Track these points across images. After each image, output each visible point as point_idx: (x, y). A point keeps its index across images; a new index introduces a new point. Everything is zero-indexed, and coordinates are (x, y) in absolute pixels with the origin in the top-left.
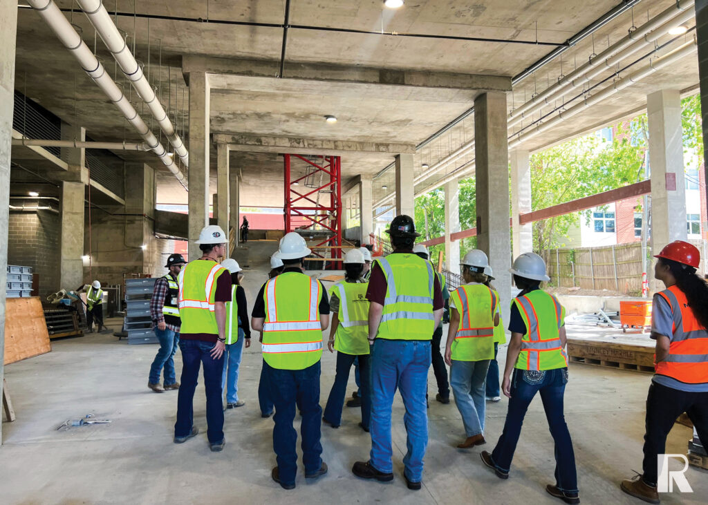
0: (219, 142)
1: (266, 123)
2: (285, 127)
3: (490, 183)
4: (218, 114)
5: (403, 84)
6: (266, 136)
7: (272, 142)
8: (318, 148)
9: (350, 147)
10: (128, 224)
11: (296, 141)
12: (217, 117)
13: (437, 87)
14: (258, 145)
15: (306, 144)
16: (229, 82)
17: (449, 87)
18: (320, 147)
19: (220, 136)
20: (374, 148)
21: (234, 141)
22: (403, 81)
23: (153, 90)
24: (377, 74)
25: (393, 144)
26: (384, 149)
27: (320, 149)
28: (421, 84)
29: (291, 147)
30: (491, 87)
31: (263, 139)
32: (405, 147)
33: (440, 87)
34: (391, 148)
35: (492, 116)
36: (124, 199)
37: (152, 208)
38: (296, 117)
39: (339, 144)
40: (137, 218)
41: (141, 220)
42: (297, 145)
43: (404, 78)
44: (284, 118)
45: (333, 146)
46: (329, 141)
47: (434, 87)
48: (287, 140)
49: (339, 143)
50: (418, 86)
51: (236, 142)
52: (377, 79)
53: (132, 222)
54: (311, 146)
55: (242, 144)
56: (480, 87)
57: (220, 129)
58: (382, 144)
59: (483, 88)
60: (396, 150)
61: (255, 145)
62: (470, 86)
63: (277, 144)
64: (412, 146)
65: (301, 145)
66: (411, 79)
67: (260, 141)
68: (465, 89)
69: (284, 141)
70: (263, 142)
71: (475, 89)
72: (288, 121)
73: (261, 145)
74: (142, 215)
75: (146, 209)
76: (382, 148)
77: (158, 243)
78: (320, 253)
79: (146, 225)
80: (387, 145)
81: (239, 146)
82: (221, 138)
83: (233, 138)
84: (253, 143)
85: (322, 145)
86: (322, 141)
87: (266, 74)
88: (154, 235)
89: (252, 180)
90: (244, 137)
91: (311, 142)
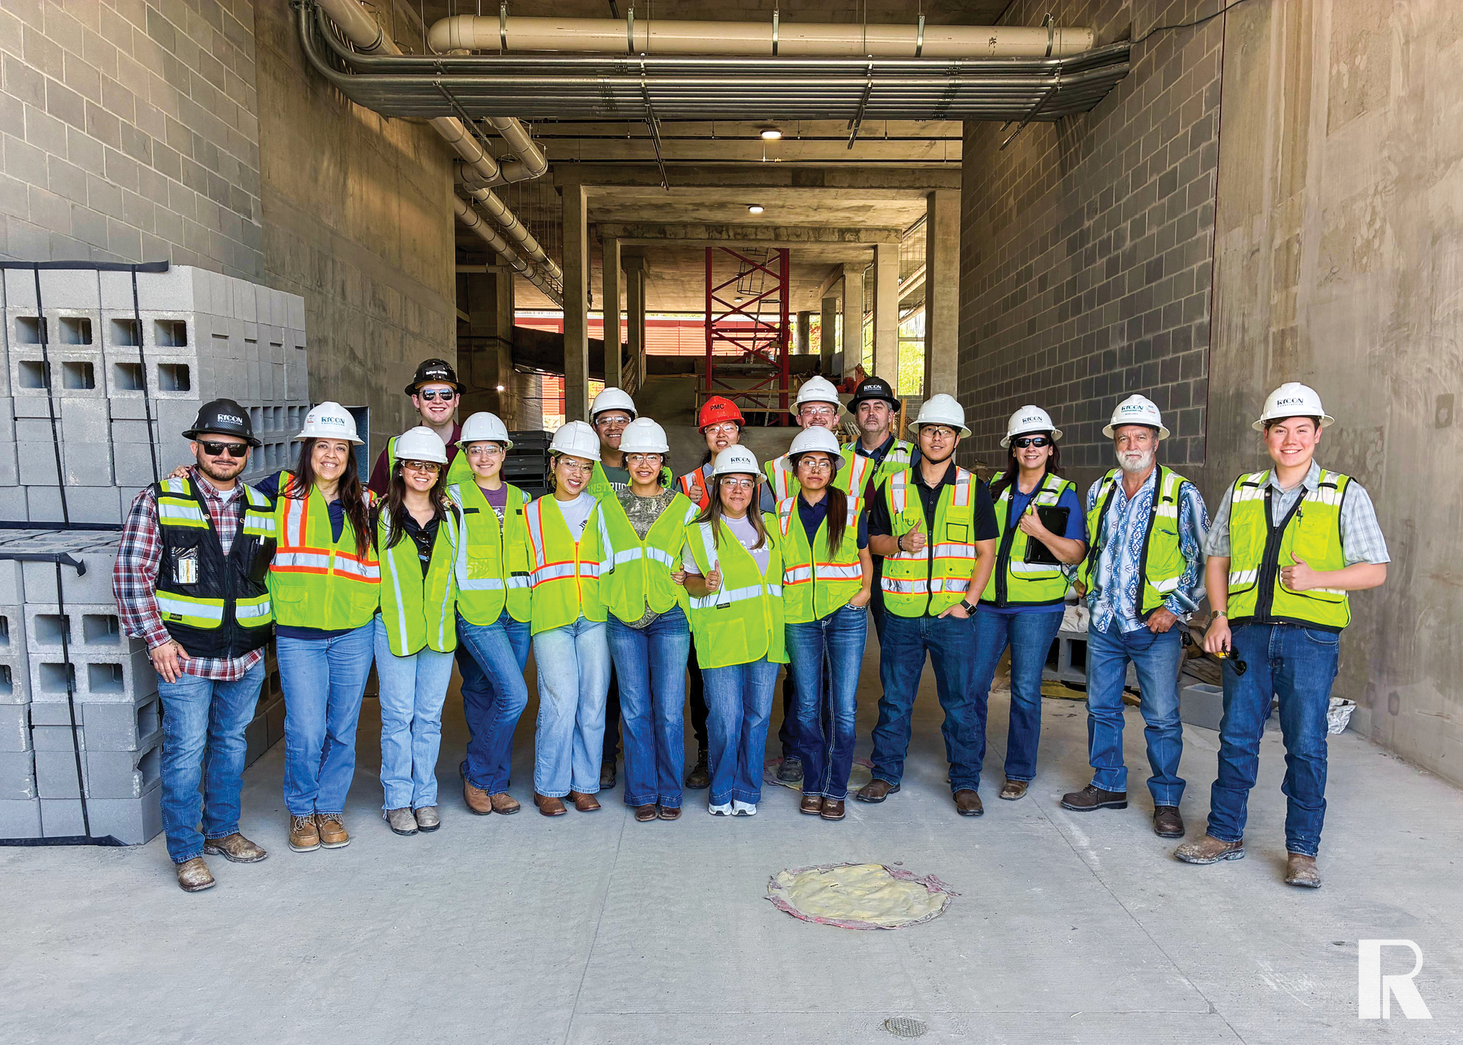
0: (605, 236)
1: (667, 212)
2: (695, 214)
3: (934, 311)
4: (601, 206)
5: (822, 186)
6: (671, 224)
7: (681, 232)
8: (750, 240)
9: (798, 236)
10: (475, 351)
11: (716, 230)
12: (600, 208)
13: (868, 188)
14: (661, 238)
15: (731, 234)
16: (609, 191)
17: (884, 188)
18: (754, 237)
19: (606, 226)
20: (836, 237)
21: (626, 234)
22: (823, 181)
23: (526, 228)
24: (790, 174)
25: (867, 230)
26: (852, 238)
27: (754, 240)
28: (846, 185)
29: (708, 239)
30: (939, 184)
31: (668, 228)
32: (886, 233)
33: (871, 187)
34: (862, 235)
35: (941, 223)
36: (468, 314)
37: (509, 325)
38: (706, 206)
39: (783, 232)
40: (490, 342)
41: (494, 346)
42: (718, 236)
43: (824, 177)
44: (691, 207)
45: (772, 236)
46: (767, 227)
47: (864, 188)
48: (703, 228)
49: (781, 229)
50: (842, 187)
51: (630, 235)
52: (789, 181)
53: (481, 348)
54: (739, 237)
55: (638, 237)
56: (925, 185)
57: (606, 218)
58: (849, 230)
59: (929, 187)
60: (872, 239)
61: (657, 238)
62: (911, 184)
63: (689, 236)
64: (896, 231)
65: (725, 236)
66: (834, 178)
67: (665, 233)
68: (904, 188)
69: (699, 231)
70: (668, 233)
71: (918, 188)
72: (697, 210)
73: (665, 238)
74: (496, 338)
75: (501, 327)
76: (848, 236)
77: (518, 381)
78: (760, 400)
79: (502, 353)
80: (857, 231)
81: (634, 240)
82: (608, 230)
83: (625, 230)
84: (654, 235)
85: (756, 235)
86: (756, 228)
87: (652, 183)
88: (514, 368)
89: (668, 273)
90: (640, 226)
91: (739, 231)
